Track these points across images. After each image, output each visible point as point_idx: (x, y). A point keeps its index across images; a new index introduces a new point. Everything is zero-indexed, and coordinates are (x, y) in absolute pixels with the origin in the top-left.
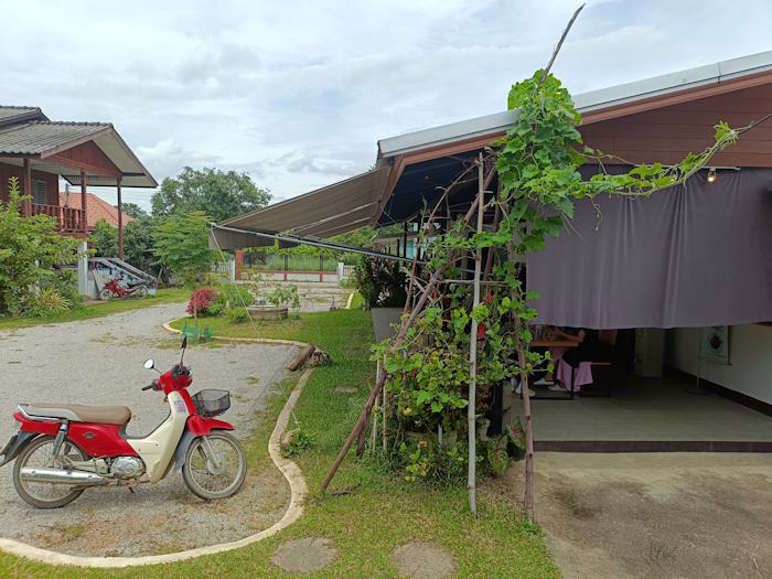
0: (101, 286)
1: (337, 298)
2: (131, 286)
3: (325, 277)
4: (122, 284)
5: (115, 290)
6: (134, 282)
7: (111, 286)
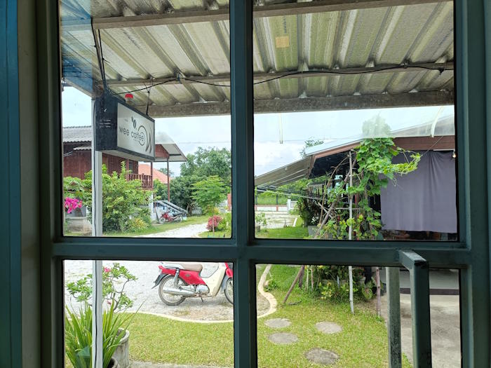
0: (160, 216)
1: (288, 221)
2: (174, 216)
3: (280, 208)
4: (170, 214)
5: (166, 218)
6: (176, 213)
7: (165, 216)
